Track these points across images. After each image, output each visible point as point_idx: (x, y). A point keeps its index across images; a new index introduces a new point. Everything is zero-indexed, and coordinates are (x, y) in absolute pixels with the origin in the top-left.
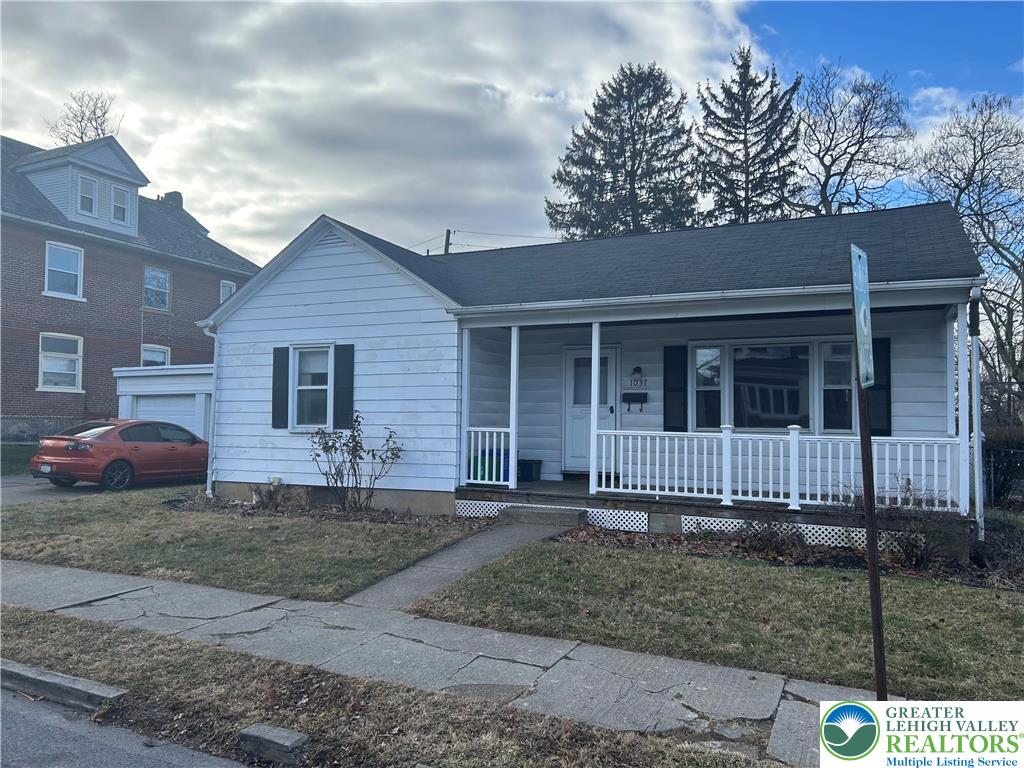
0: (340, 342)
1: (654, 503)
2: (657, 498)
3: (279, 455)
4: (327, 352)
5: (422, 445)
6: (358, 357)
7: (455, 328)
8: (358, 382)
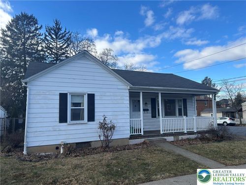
0: (90, 93)
1: (173, 134)
3: (61, 133)
4: (83, 96)
6: (96, 98)
8: (96, 106)
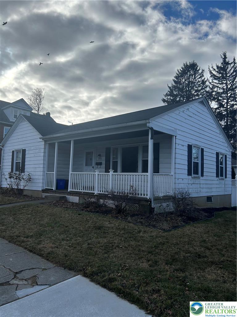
0: (23, 149)
1: (81, 194)
2: (82, 193)
4: (21, 151)
5: (37, 177)
6: (26, 152)
7: (43, 143)
8: (26, 160)
